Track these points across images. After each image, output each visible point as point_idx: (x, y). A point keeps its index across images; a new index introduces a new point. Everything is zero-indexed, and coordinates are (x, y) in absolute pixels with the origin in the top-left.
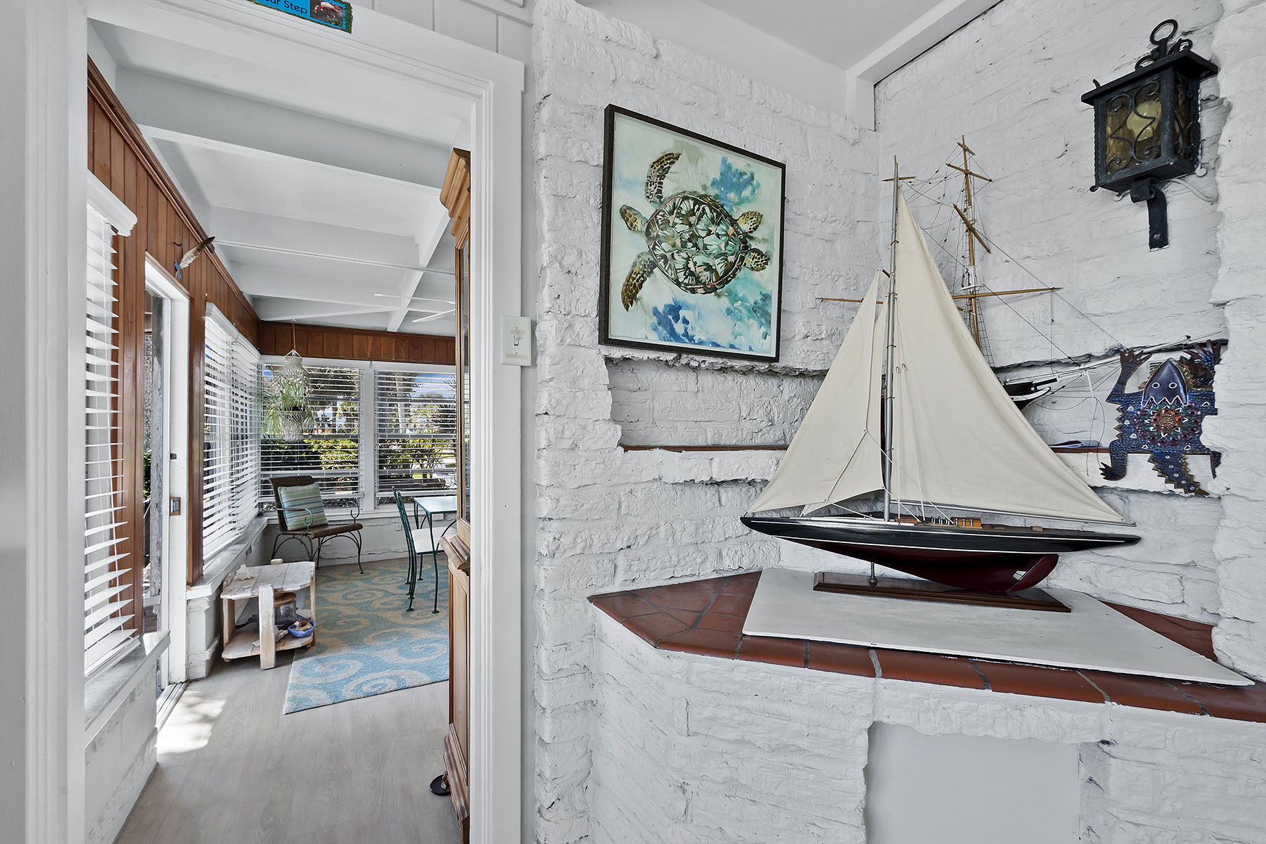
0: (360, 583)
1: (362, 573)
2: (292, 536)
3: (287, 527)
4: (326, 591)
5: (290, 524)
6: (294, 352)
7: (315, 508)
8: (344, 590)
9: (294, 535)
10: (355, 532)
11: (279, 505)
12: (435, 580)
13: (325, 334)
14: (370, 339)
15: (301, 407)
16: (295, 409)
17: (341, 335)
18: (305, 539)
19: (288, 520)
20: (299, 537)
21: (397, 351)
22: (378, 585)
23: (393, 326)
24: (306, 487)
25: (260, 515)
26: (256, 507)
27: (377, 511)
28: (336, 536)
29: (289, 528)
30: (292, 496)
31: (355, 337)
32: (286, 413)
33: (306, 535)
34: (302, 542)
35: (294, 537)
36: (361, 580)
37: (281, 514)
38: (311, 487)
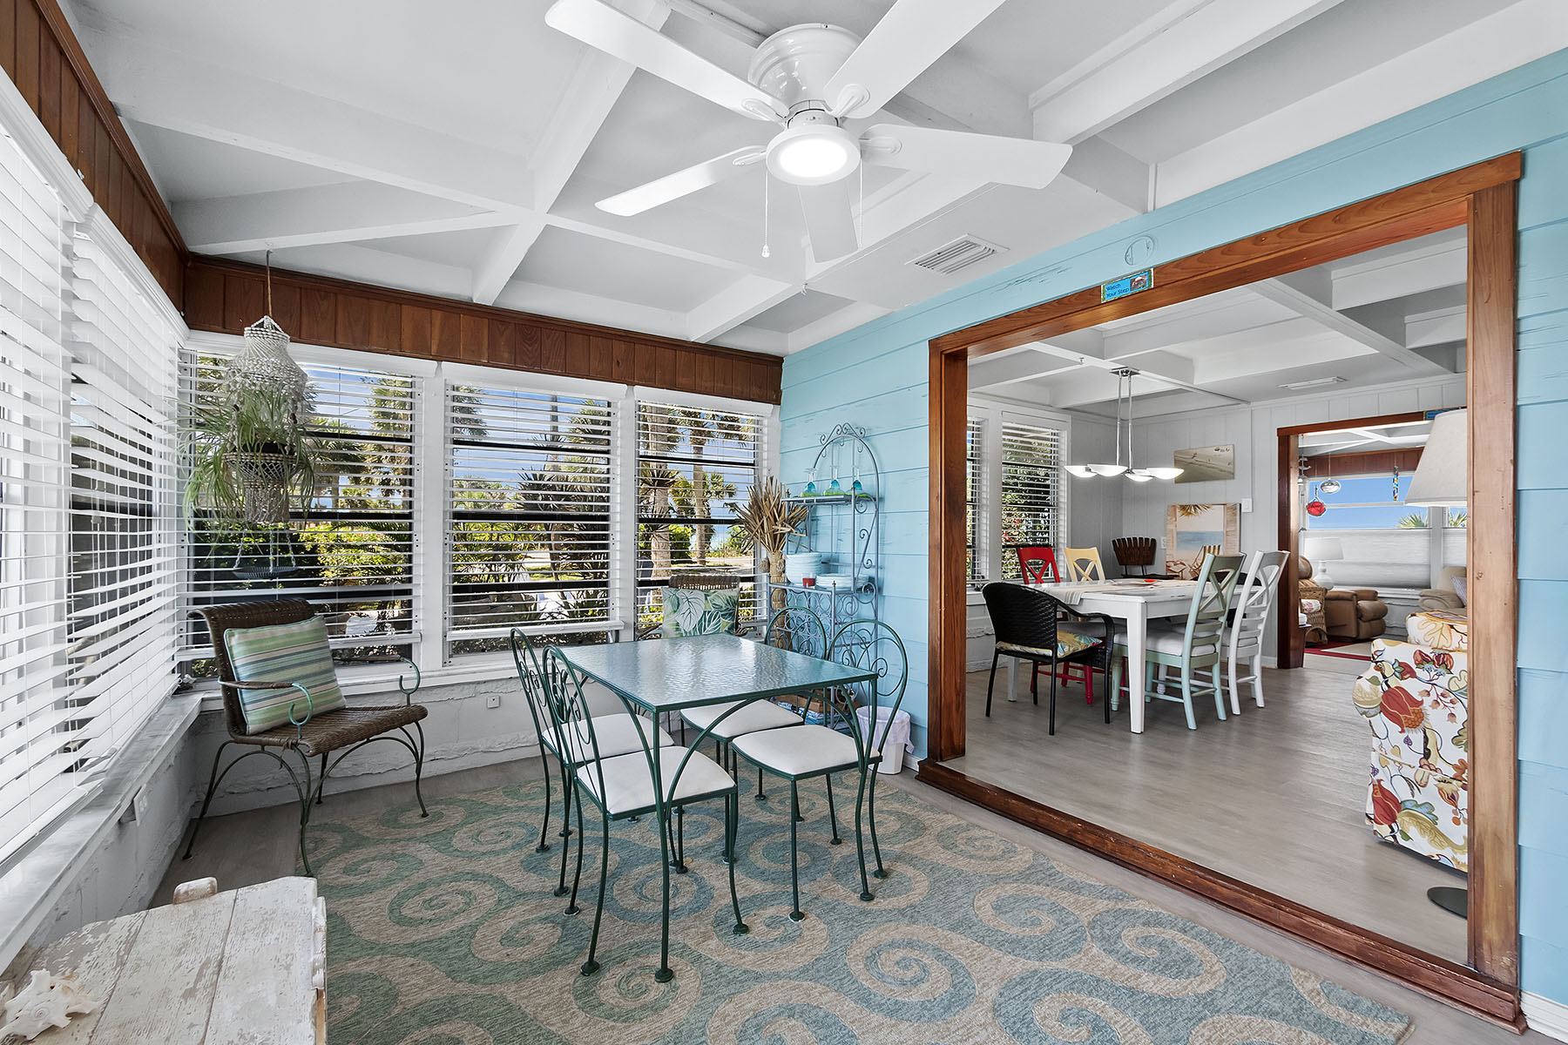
0: (424, 852)
1: (425, 815)
2: (259, 748)
3: (244, 723)
4: (345, 887)
5: (255, 717)
6: (267, 320)
7: (315, 674)
8: (388, 882)
9: (263, 745)
10: (411, 728)
11: (228, 674)
12: (602, 834)
13: (340, 297)
14: (438, 316)
15: (284, 446)
16: (271, 448)
17: (376, 303)
18: (291, 757)
19: (248, 707)
20: (278, 751)
21: (493, 345)
22: (471, 857)
23: (486, 292)
24: (294, 628)
25: (182, 690)
26: (173, 671)
27: (449, 670)
28: (368, 741)
29: (251, 728)
30: (260, 651)
31: (406, 310)
32: (246, 457)
33: (294, 746)
34: (283, 763)
35: (263, 751)
36: (425, 839)
37: (231, 696)
38: (306, 626)
